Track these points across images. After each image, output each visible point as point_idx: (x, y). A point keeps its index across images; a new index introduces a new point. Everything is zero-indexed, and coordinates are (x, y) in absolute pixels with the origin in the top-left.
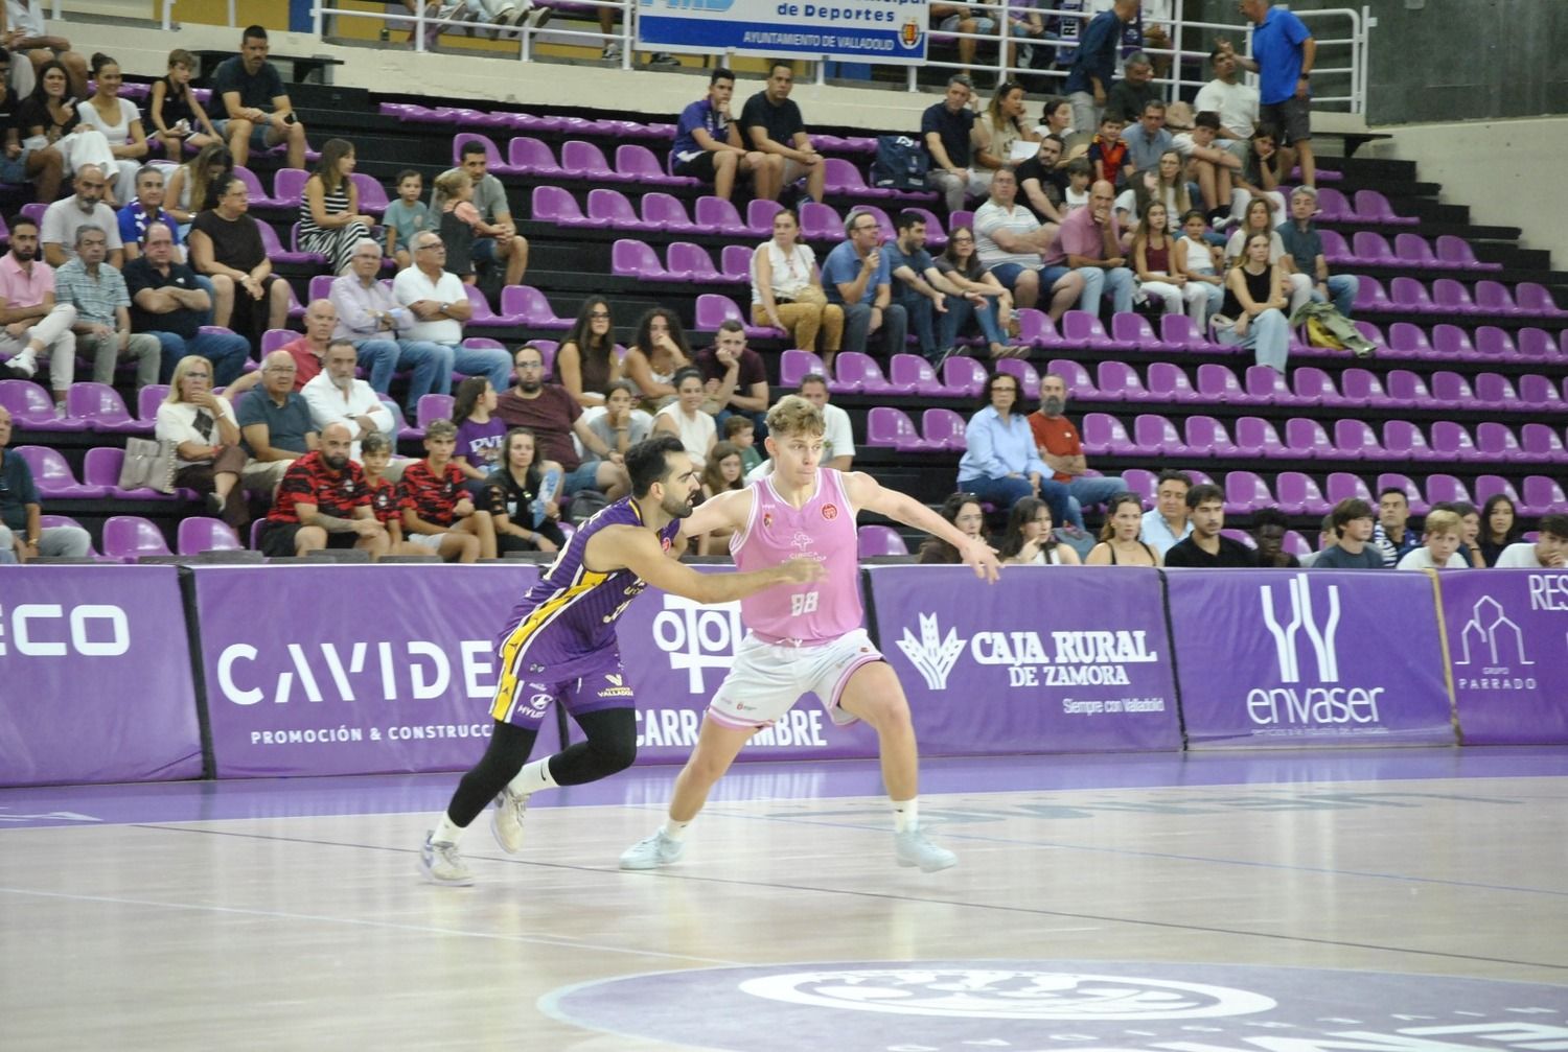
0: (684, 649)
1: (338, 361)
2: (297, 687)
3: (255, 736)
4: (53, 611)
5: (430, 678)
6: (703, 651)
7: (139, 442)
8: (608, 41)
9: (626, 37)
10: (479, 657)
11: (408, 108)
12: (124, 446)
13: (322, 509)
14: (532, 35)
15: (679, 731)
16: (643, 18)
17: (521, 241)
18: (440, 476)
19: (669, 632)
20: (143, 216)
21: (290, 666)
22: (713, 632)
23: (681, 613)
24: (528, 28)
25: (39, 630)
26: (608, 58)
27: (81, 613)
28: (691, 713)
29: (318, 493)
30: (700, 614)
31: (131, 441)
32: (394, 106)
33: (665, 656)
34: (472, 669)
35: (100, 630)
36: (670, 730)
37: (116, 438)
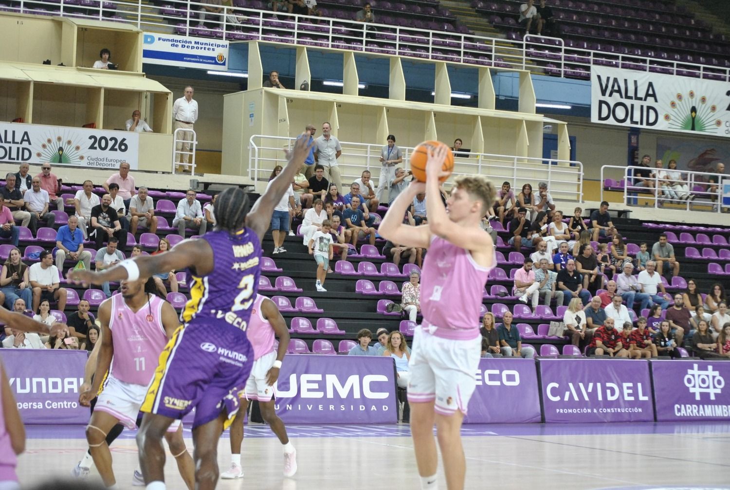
0: (694, 386)
1: (616, 301)
2: (571, 396)
3: (558, 411)
4: (497, 372)
5: (613, 394)
6: (700, 387)
7: (554, 322)
8: (714, 205)
9: (719, 203)
10: (628, 388)
11: (650, 224)
12: (549, 324)
13: (603, 343)
14: (690, 203)
15: (692, 412)
16: (724, 198)
17: (677, 263)
18: (642, 334)
19: (689, 381)
20: (563, 256)
21: (569, 390)
22: (703, 381)
23: (693, 375)
24: (689, 201)
25: (492, 377)
26: (713, 210)
27: (505, 373)
28: (696, 406)
29: (603, 338)
30: (699, 376)
31: (551, 322)
32: (646, 224)
33: (688, 388)
34: (626, 392)
35: (511, 378)
36: (689, 411)
37: (547, 321)
